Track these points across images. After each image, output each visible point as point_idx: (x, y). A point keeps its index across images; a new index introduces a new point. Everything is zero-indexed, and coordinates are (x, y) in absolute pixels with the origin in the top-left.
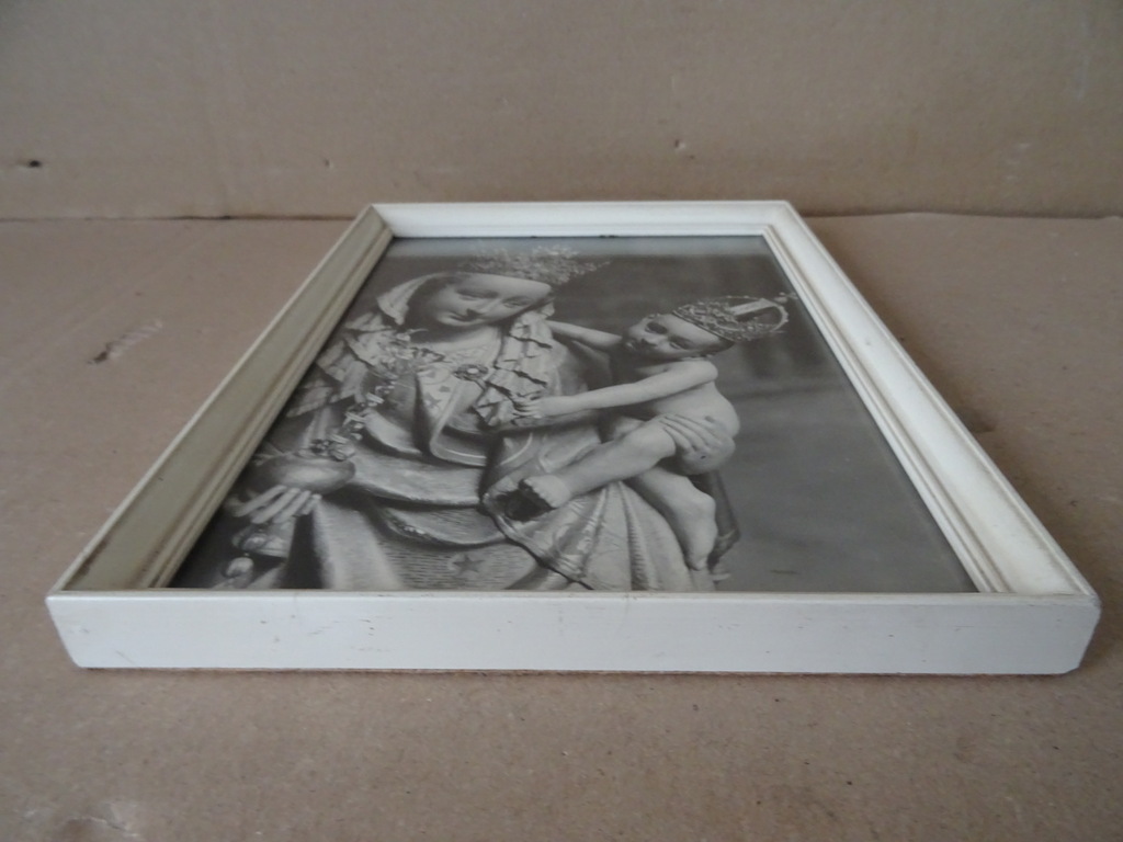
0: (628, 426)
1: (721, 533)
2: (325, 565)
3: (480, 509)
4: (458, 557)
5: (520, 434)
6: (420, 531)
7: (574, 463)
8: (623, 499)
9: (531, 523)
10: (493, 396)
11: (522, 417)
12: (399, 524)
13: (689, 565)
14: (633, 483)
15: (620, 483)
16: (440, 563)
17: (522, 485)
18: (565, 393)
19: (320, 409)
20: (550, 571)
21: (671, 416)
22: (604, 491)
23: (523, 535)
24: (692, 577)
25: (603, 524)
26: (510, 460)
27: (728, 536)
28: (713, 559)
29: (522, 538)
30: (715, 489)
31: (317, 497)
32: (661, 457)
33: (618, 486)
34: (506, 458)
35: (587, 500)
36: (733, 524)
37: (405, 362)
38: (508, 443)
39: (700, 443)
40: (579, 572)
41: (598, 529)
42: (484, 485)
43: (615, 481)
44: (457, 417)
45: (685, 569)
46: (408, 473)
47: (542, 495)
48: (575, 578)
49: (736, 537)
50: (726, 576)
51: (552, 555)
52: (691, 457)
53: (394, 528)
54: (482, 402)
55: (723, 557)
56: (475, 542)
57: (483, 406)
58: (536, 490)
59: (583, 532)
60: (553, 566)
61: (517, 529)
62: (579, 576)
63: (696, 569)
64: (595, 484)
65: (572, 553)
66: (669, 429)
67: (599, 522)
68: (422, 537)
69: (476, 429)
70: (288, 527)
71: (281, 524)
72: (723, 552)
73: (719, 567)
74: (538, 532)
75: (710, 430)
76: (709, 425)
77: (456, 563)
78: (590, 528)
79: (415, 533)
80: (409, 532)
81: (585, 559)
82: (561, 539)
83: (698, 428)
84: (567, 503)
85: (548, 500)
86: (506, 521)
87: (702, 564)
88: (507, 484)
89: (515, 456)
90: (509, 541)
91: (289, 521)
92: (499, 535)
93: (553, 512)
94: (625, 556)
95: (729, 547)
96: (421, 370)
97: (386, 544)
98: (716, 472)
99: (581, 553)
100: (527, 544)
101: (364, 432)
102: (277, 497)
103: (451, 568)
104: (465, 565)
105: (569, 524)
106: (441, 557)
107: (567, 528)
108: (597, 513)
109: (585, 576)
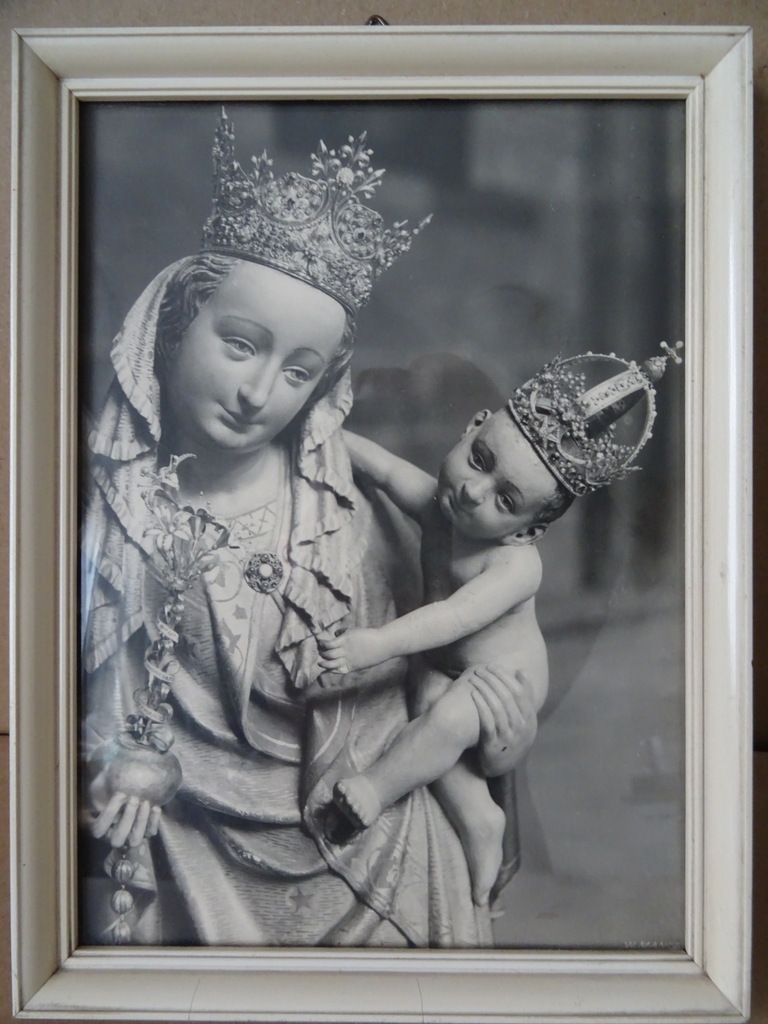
0: (436, 687)
1: (505, 862)
2: (189, 899)
3: (302, 826)
4: (292, 890)
5: (327, 703)
6: (257, 859)
7: (382, 755)
8: (426, 813)
9: (348, 848)
10: (295, 629)
11: (328, 670)
12: (237, 848)
13: (474, 901)
14: (435, 788)
15: (425, 788)
16: (279, 898)
17: (337, 793)
18: (372, 625)
19: (116, 654)
20: (366, 907)
21: (481, 670)
22: (410, 800)
23: (342, 864)
24: (475, 914)
25: (408, 848)
26: (322, 750)
27: (509, 866)
28: (494, 894)
29: (340, 868)
30: (508, 799)
31: (157, 810)
32: (464, 747)
33: (423, 794)
34: (319, 749)
35: (394, 814)
36: (517, 850)
37: (184, 545)
38: (318, 719)
39: (504, 725)
40: (388, 908)
41: (404, 854)
42: (303, 794)
43: (419, 786)
44: (262, 670)
45: (471, 904)
46: (232, 774)
47: (356, 808)
48: (385, 915)
49: (517, 865)
50: (501, 914)
51: (366, 889)
52: (493, 748)
53: (234, 854)
54: (284, 642)
55: (501, 892)
56: (305, 871)
57: (285, 649)
58: (350, 800)
59: (392, 859)
60: (368, 901)
61: (337, 855)
62: (388, 913)
63: (479, 905)
64: (403, 791)
65: (382, 887)
66: (476, 694)
67: (405, 847)
68: (259, 865)
69: (284, 696)
70: (144, 851)
71: (137, 847)
72: (504, 885)
73: (498, 903)
74: (353, 860)
75: (516, 697)
76: (516, 686)
77: (292, 897)
78: (397, 854)
79: (252, 861)
80: (246, 859)
81: (393, 893)
82: (373, 868)
83: (506, 694)
84: (377, 819)
85: (361, 815)
86: (326, 844)
87: (484, 899)
88: (322, 793)
89: (326, 745)
90: (332, 872)
91: (143, 843)
92: (322, 864)
93: (366, 831)
94: (426, 891)
95: (509, 880)
96: (207, 569)
97: (232, 875)
98: (513, 772)
99: (390, 886)
100: (346, 875)
101: (171, 699)
102: (122, 811)
103: (289, 903)
104: (299, 899)
105: (378, 849)
106: (279, 890)
107: (377, 853)
108: (403, 833)
109: (393, 913)
